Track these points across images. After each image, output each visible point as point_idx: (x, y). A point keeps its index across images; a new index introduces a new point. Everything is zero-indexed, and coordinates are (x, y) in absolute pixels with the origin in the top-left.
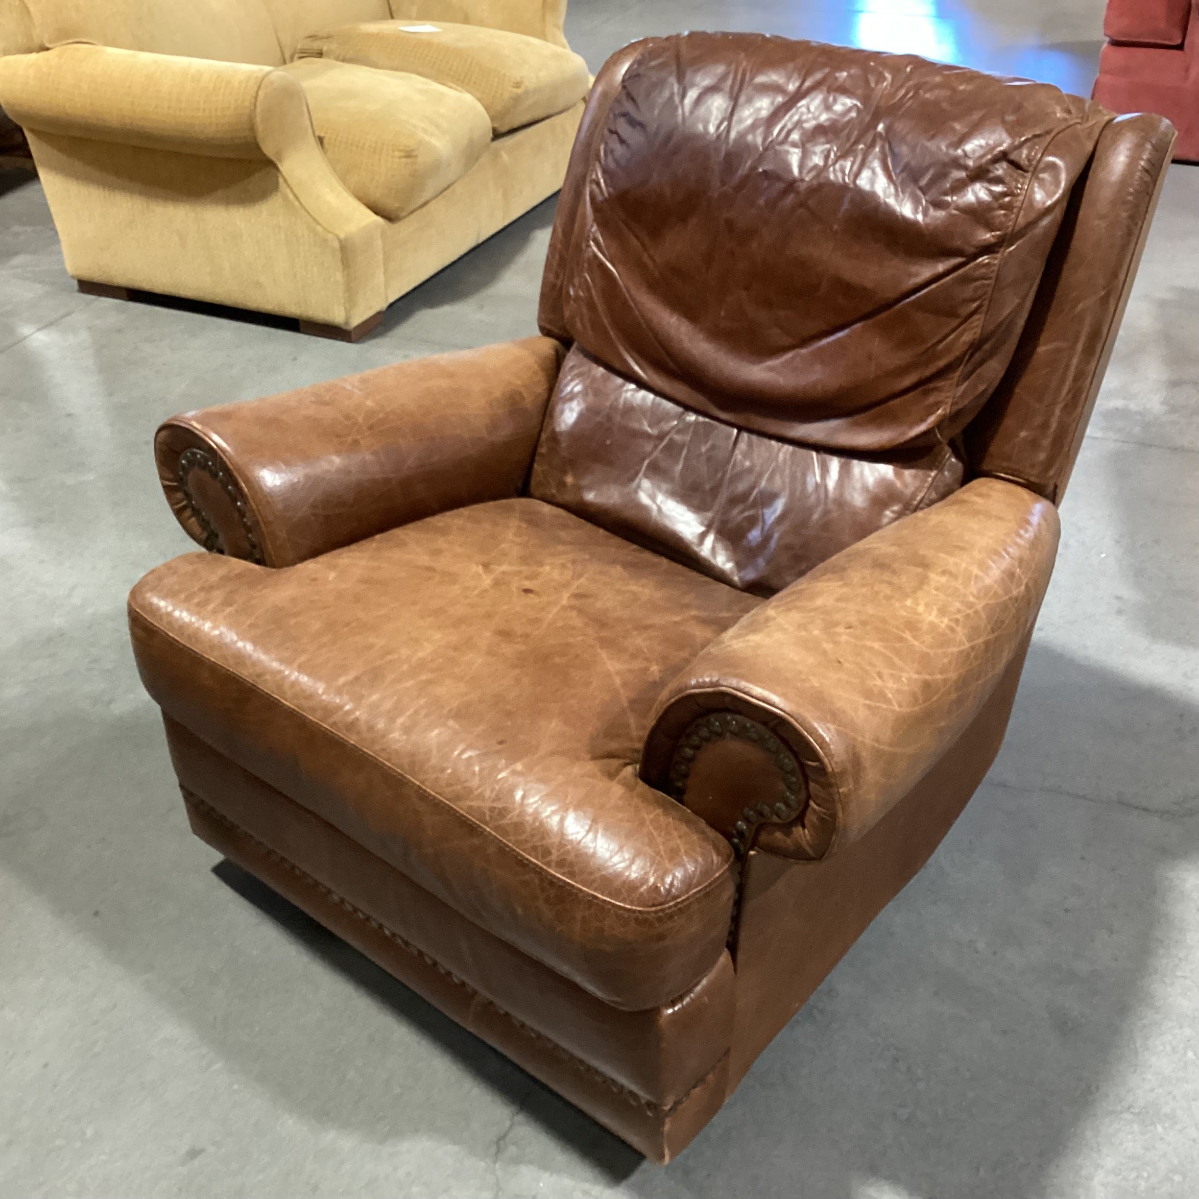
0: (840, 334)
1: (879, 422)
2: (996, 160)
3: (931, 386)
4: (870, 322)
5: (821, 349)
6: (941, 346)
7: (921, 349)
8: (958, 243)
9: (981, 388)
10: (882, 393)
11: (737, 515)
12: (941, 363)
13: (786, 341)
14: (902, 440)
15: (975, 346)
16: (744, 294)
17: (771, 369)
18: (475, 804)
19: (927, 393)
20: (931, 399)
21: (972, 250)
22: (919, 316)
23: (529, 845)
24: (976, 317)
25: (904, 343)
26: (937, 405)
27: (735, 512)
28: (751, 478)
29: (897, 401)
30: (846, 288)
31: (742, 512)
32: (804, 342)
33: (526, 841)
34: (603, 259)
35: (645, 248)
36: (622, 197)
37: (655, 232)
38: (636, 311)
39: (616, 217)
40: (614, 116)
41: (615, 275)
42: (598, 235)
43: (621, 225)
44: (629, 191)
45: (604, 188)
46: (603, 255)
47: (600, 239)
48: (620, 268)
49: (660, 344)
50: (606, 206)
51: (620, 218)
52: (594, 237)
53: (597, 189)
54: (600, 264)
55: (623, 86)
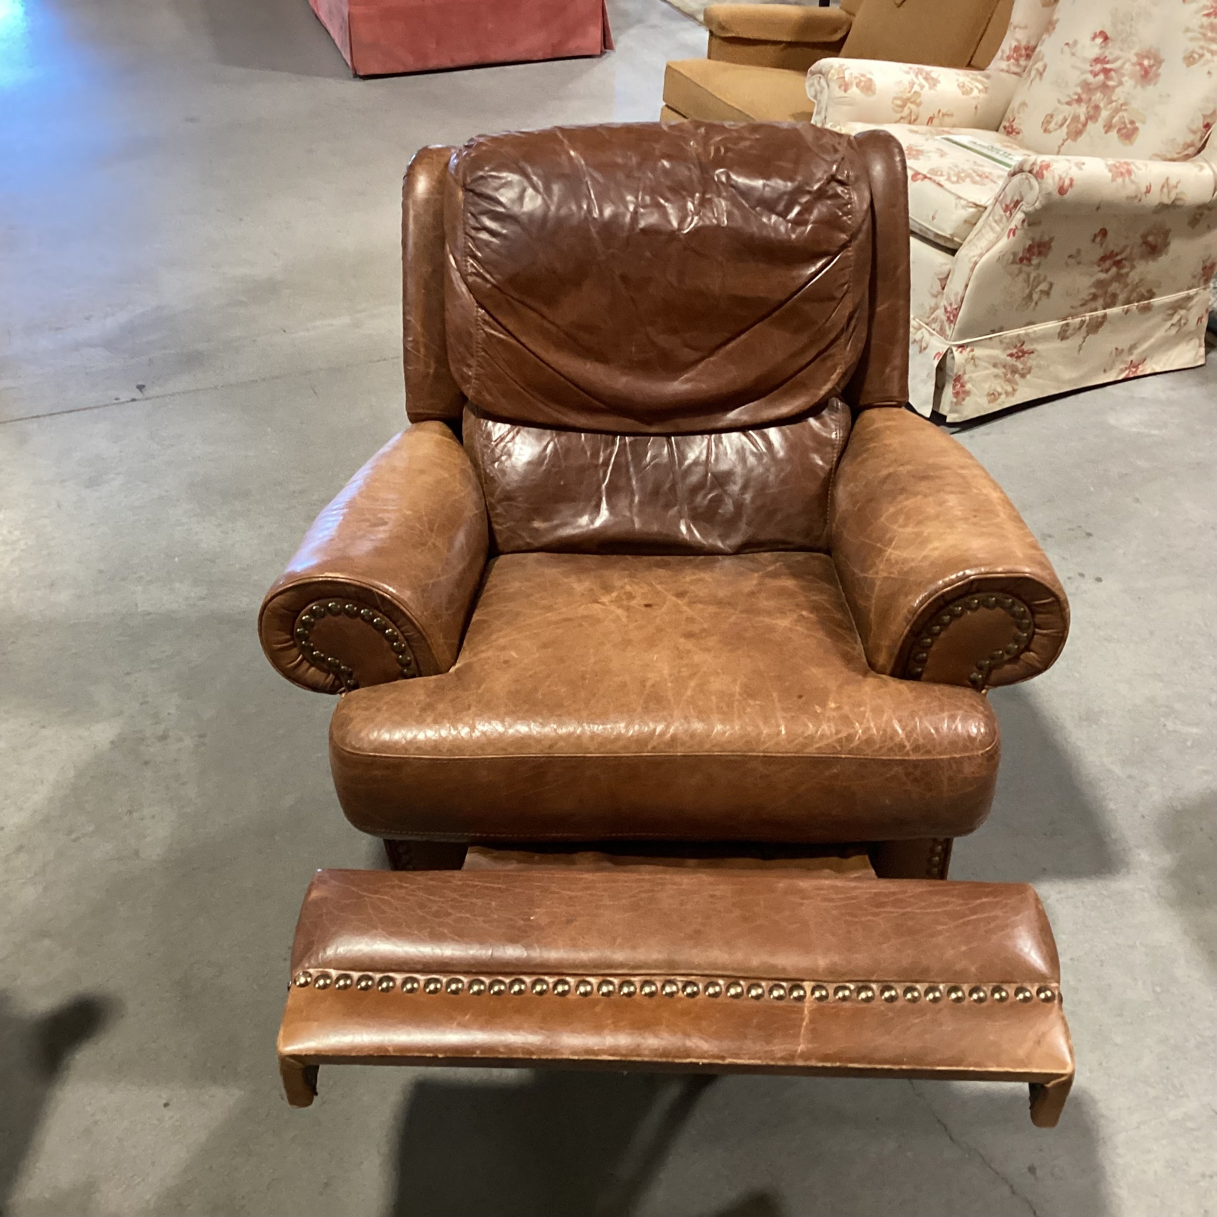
0: (743, 337)
1: (791, 394)
2: (829, 182)
3: (826, 354)
4: (766, 321)
5: (728, 352)
6: (828, 323)
7: (815, 330)
8: (824, 247)
10: (791, 372)
11: (702, 499)
12: (832, 336)
13: (695, 355)
14: (817, 400)
15: (850, 317)
16: (650, 329)
17: (688, 381)
18: (821, 744)
19: (824, 360)
20: (829, 364)
21: (836, 249)
22: (807, 307)
23: (884, 750)
24: (847, 297)
25: (797, 331)
26: (834, 368)
27: (699, 498)
28: (701, 469)
29: (804, 372)
30: (742, 301)
31: (707, 495)
32: (712, 352)
33: (880, 748)
34: (501, 336)
35: (543, 317)
36: (512, 280)
37: (551, 301)
38: (550, 370)
39: (509, 298)
40: (473, 214)
41: (520, 346)
42: (487, 317)
43: (515, 303)
44: (518, 274)
45: (488, 276)
46: (501, 332)
47: (491, 320)
48: (523, 339)
49: (583, 390)
50: (496, 291)
51: (513, 298)
52: (484, 320)
53: (479, 280)
54: (500, 341)
55: (467, 189)
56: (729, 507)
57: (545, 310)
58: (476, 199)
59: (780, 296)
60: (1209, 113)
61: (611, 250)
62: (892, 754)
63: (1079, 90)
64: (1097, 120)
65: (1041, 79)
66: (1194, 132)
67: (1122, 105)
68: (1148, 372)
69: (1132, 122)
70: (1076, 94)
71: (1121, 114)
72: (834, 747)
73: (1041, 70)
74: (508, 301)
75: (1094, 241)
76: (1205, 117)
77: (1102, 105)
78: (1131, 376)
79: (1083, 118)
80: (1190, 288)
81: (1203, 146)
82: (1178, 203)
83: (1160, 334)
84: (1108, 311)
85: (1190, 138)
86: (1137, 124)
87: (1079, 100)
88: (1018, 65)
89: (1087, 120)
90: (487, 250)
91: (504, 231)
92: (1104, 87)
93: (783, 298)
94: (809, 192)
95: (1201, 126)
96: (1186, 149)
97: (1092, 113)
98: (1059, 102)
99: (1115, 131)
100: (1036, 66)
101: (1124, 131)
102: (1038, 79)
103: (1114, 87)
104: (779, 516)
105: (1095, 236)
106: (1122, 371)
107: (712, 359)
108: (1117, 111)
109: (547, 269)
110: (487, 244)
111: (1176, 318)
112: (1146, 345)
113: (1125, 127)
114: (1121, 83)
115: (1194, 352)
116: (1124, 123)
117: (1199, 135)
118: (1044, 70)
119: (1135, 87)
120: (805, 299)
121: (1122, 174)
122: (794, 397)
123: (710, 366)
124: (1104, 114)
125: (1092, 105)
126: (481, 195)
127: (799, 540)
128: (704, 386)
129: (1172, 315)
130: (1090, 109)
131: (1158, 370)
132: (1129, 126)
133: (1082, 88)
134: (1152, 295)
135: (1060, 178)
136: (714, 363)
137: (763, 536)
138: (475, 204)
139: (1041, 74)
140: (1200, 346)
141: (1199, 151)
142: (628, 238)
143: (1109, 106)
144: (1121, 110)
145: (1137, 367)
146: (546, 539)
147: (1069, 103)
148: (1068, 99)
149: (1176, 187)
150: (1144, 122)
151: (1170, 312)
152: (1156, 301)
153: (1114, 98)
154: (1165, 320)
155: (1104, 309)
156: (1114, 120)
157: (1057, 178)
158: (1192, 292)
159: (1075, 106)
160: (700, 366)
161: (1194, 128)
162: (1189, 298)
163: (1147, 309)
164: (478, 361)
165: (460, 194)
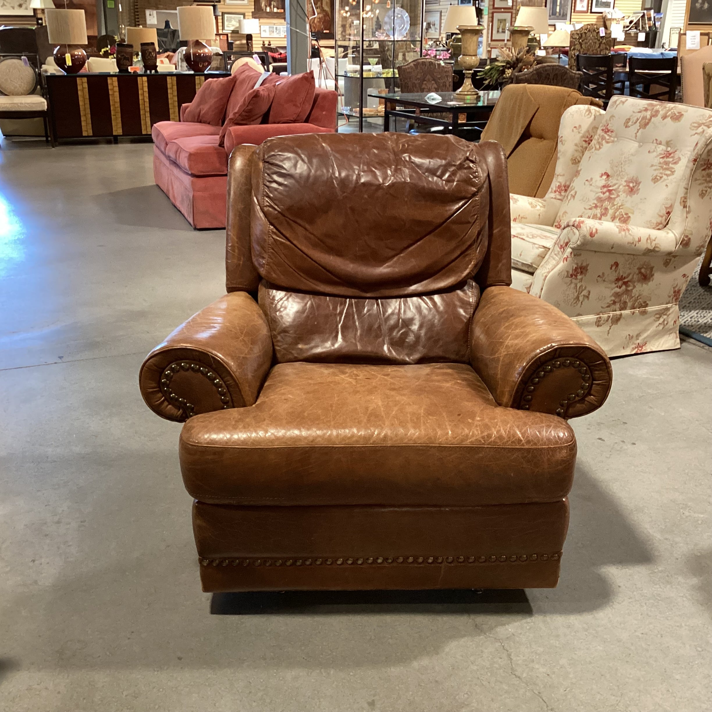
0: (419, 243)
1: (446, 275)
2: (465, 160)
3: (466, 253)
4: (433, 234)
5: (411, 252)
6: (466, 236)
7: (459, 239)
8: (464, 195)
9: (484, 250)
10: (446, 263)
11: (396, 334)
12: (469, 243)
13: (392, 253)
14: (460, 279)
15: (479, 234)
16: (366, 238)
17: (388, 267)
19: (465, 257)
20: (467, 259)
21: (470, 196)
22: (454, 227)
23: (510, 442)
24: (477, 221)
25: (450, 239)
26: (470, 261)
27: (394, 334)
28: (395, 317)
29: (453, 264)
30: (419, 223)
31: (399, 331)
32: (401, 251)
33: (507, 441)
34: (283, 240)
35: (306, 229)
36: (289, 209)
37: (311, 221)
38: (310, 260)
39: (288, 219)
40: (268, 174)
41: (293, 246)
42: (275, 230)
43: (291, 222)
44: (293, 206)
45: (276, 207)
46: (282, 238)
47: (277, 232)
48: (295, 242)
49: (328, 271)
50: (280, 215)
51: (290, 219)
52: (273, 232)
53: (270, 209)
54: (282, 243)
55: (265, 162)
56: (411, 338)
57: (307, 226)
58: (270, 166)
59: (439, 221)
60: (668, 206)
61: (345, 194)
62: (514, 444)
63: (596, 202)
64: (607, 215)
65: (574, 199)
66: (662, 217)
67: (620, 206)
68: (649, 350)
69: (626, 214)
70: (594, 204)
71: (620, 210)
72: (480, 441)
73: (574, 194)
74: (286, 221)
75: (611, 268)
76: (666, 208)
77: (609, 207)
78: (639, 352)
79: (599, 215)
80: (667, 304)
81: (667, 224)
82: (657, 249)
83: (653, 329)
84: (623, 312)
85: (659, 220)
86: (630, 215)
87: (596, 207)
88: (561, 195)
89: (601, 216)
90: (276, 193)
91: (286, 183)
92: (609, 199)
93: (442, 221)
94: (454, 165)
95: (665, 213)
96: (657, 226)
97: (604, 212)
98: (585, 209)
99: (618, 219)
100: (571, 193)
101: (623, 219)
102: (572, 199)
103: (615, 198)
104: (441, 343)
105: (612, 266)
106: (633, 349)
107: (402, 255)
108: (617, 209)
109: (309, 203)
110: (276, 190)
111: (661, 320)
112: (645, 335)
113: (623, 217)
114: (618, 196)
115: (673, 341)
116: (622, 215)
117: (664, 218)
118: (575, 194)
119: (627, 196)
120: (454, 222)
121: (624, 230)
122: (448, 277)
123: (401, 259)
124: (611, 212)
125: (603, 207)
126: (272, 164)
127: (453, 357)
128: (397, 270)
129: (659, 318)
130: (602, 210)
131: (654, 350)
132: (625, 216)
133: (597, 201)
134: (646, 305)
135: (590, 228)
136: (402, 257)
137: (432, 354)
138: (269, 169)
139: (574, 197)
140: (677, 338)
141: (665, 226)
142: (355, 187)
143: (613, 208)
144: (620, 209)
145: (642, 347)
146: (306, 355)
147: (590, 209)
148: (590, 207)
149: (655, 240)
150: (633, 213)
151: (658, 316)
152: (649, 309)
153: (615, 203)
154: (655, 321)
155: (620, 310)
156: (616, 215)
157: (588, 228)
158: (669, 305)
159: (594, 210)
160: (395, 259)
161: (661, 214)
162: (667, 309)
163: (644, 313)
164: (269, 255)
165: (261, 165)
